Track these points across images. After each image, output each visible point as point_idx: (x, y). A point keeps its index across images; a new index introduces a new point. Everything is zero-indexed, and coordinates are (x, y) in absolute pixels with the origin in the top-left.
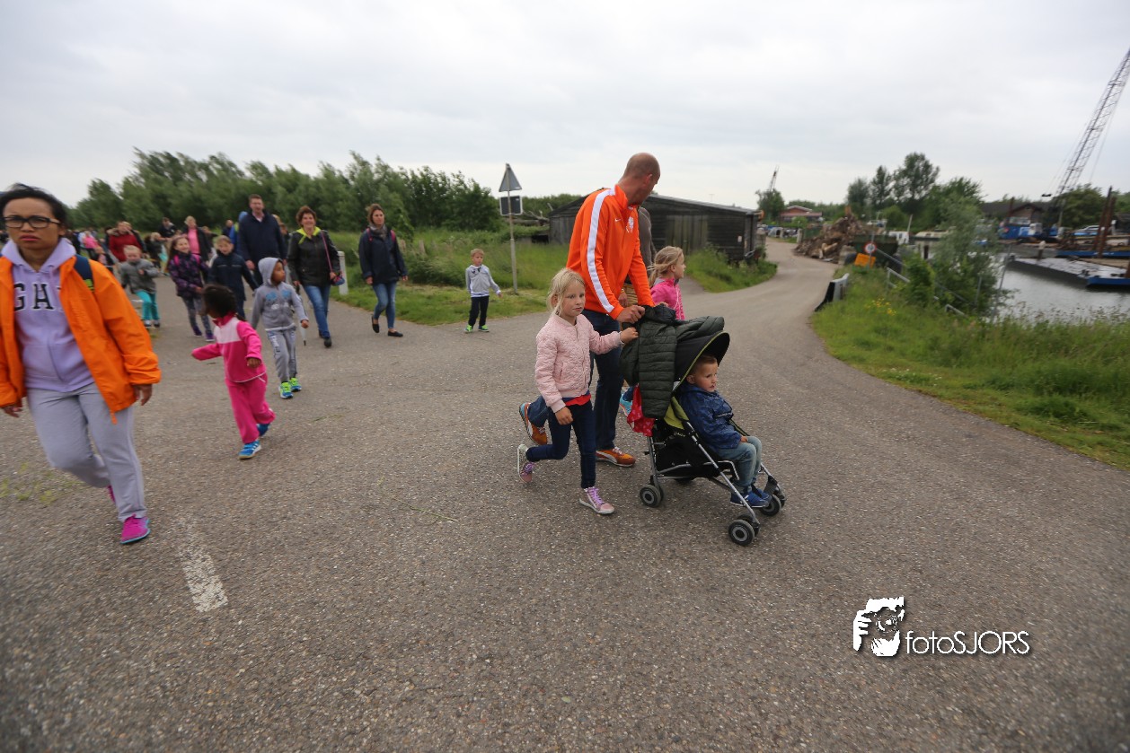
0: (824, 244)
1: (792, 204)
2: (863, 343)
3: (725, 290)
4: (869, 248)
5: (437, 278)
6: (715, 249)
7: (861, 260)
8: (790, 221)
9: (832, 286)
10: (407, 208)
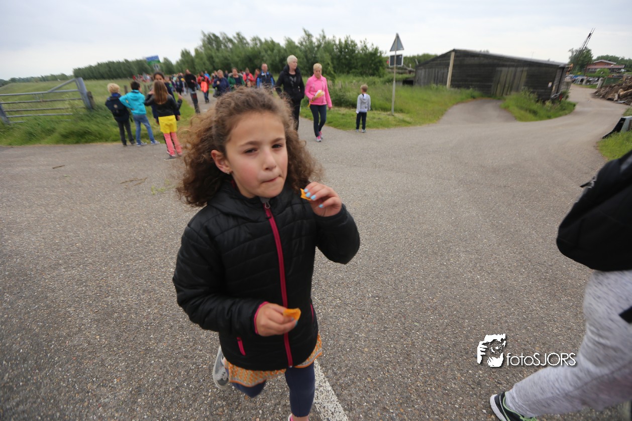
0: (621, 90)
5: (347, 103)
8: (592, 72)
9: (622, 120)
10: (332, 63)
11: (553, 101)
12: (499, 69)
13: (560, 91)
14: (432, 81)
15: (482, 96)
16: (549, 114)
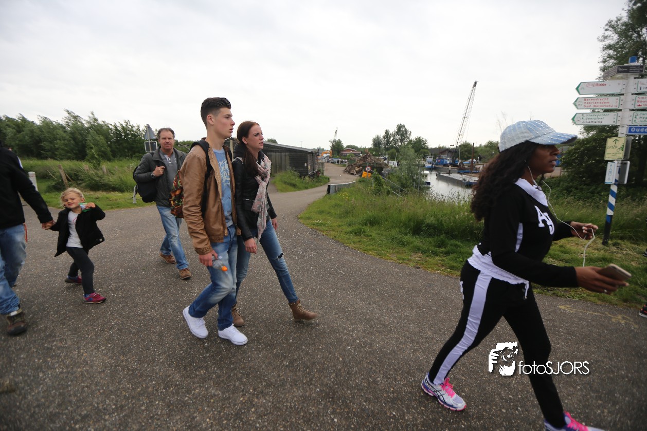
1: (348, 146)
2: (321, 212)
3: (291, 191)
4: (368, 169)
5: (107, 187)
6: (293, 170)
7: (365, 174)
8: (346, 156)
9: (329, 186)
10: (110, 146)
11: (313, 176)
13: (316, 169)
16: (306, 186)
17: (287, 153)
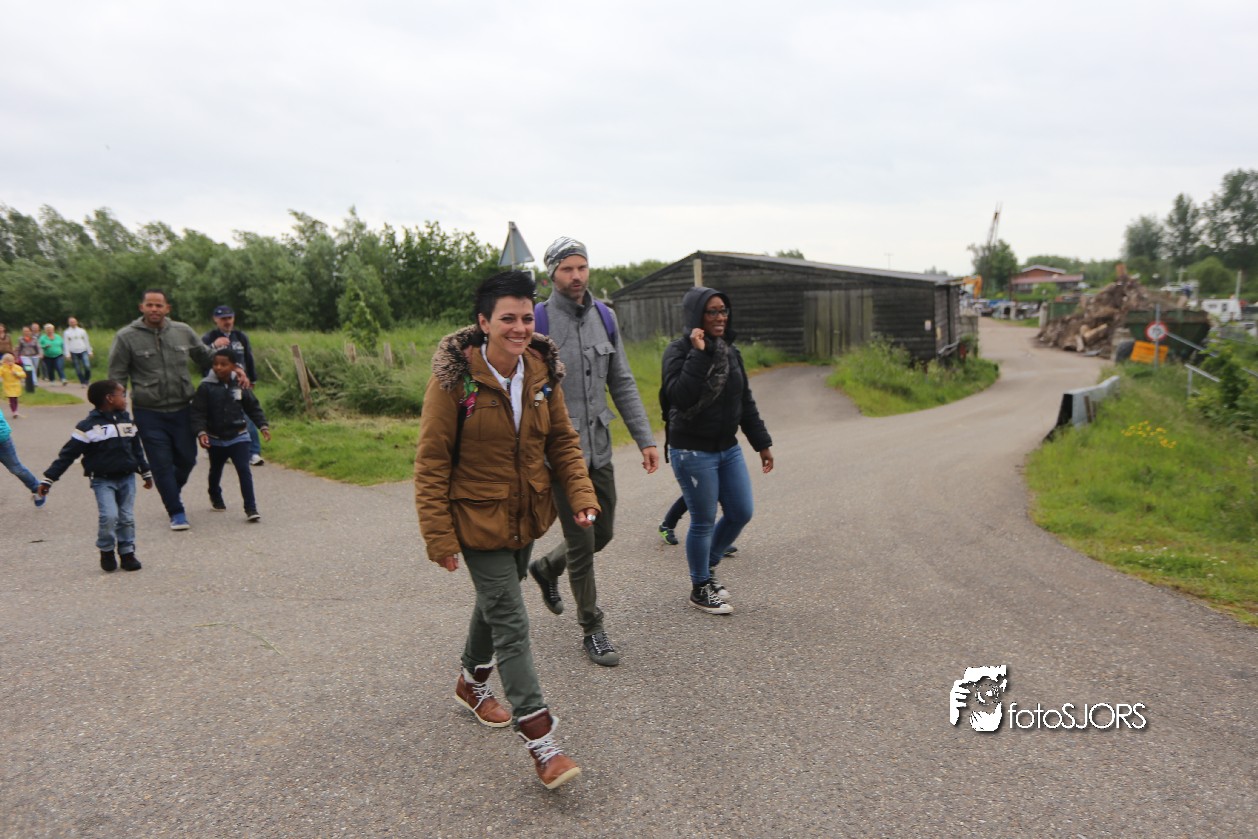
0: (1084, 328)
1: (1032, 262)
2: (1104, 501)
3: (898, 411)
4: (1156, 331)
6: (887, 342)
7: (1140, 351)
8: (1029, 291)
9: (1068, 400)
10: (388, 291)
11: (946, 361)
12: (810, 294)
13: (958, 338)
14: (661, 330)
15: (786, 360)
16: (940, 392)
17: (868, 292)
